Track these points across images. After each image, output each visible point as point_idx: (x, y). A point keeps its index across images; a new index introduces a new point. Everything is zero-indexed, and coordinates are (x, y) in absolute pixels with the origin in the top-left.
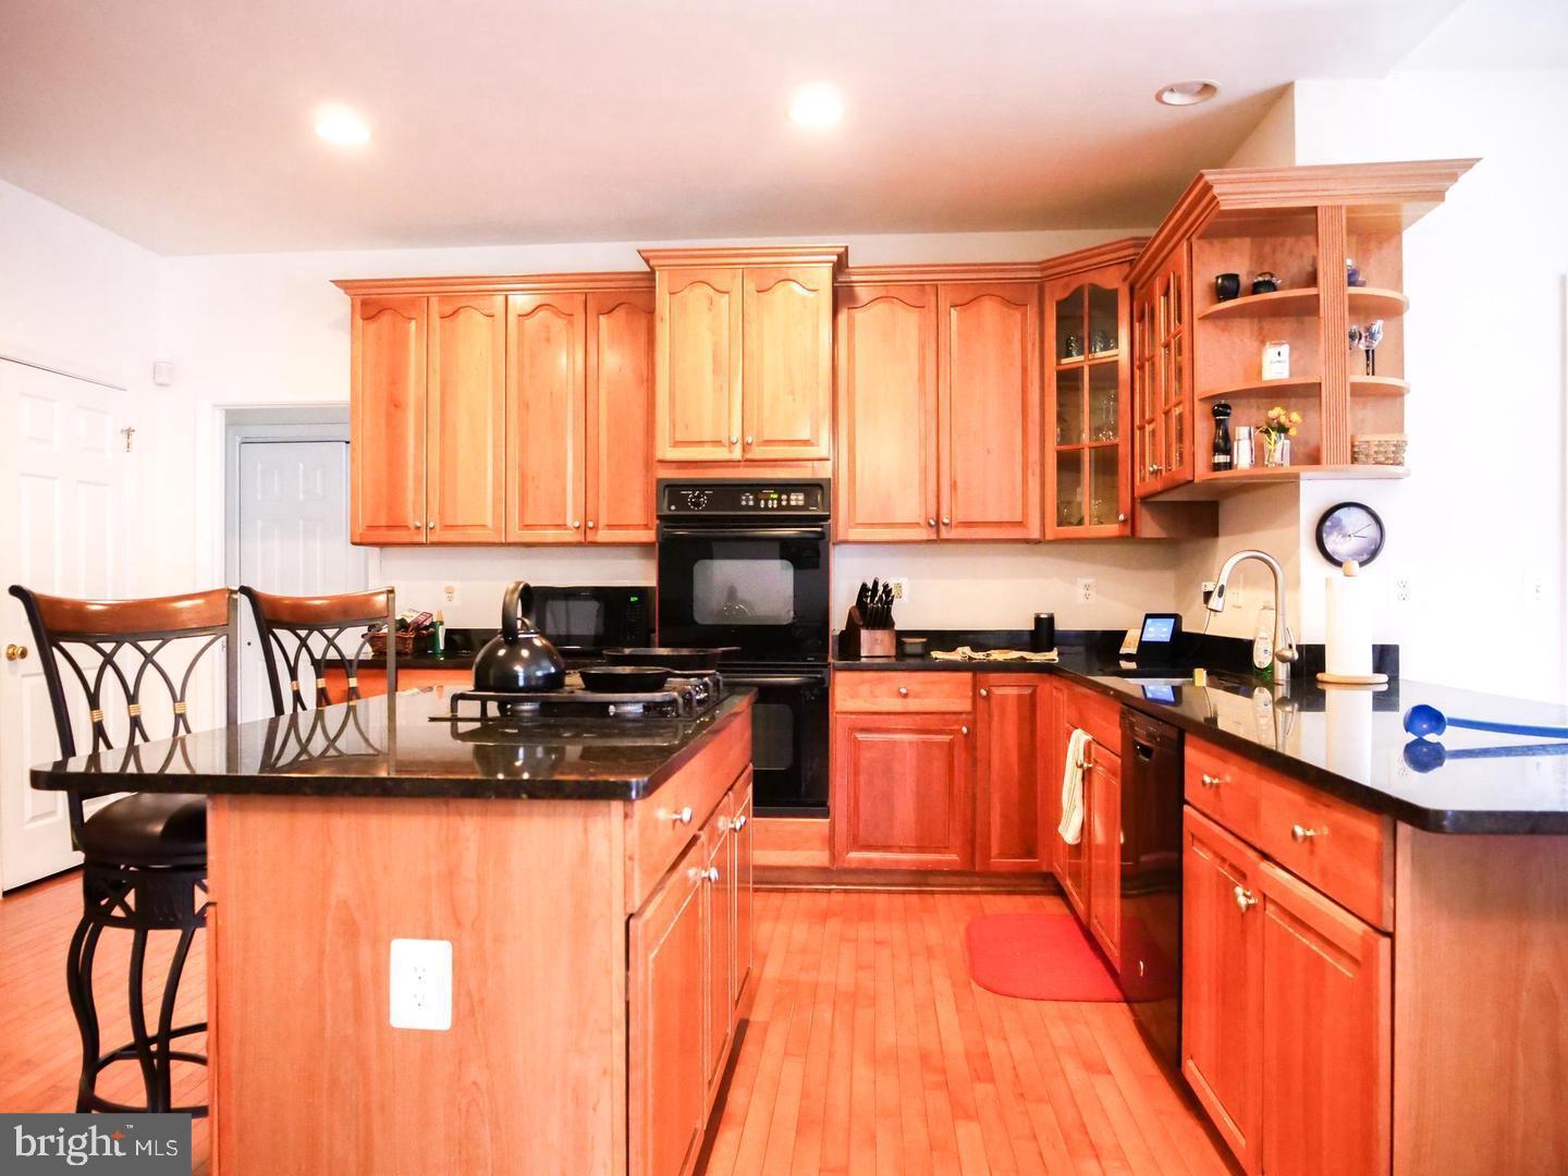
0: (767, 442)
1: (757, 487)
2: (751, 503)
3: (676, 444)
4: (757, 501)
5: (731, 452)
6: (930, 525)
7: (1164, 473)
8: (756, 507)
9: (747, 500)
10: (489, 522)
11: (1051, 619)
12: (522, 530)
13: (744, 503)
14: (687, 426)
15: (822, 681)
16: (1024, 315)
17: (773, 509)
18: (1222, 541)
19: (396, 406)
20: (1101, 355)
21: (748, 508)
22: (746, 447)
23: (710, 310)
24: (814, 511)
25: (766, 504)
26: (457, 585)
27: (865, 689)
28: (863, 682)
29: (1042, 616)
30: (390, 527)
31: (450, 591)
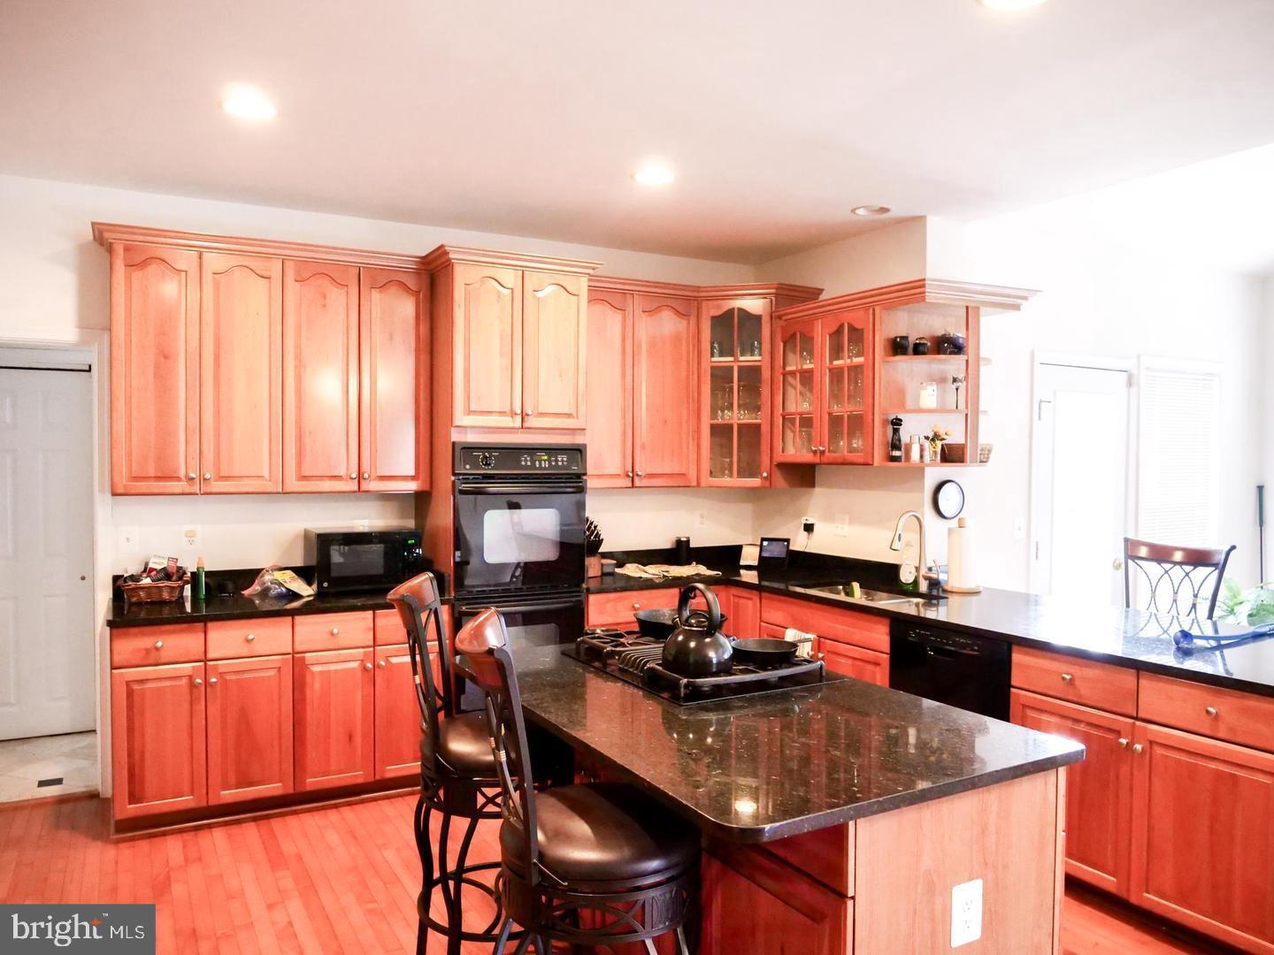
0: (542, 415)
1: (532, 450)
2: (529, 463)
3: (469, 412)
4: (533, 462)
5: (513, 422)
6: (628, 476)
7: (827, 454)
8: (533, 466)
9: (526, 461)
10: (266, 474)
11: (688, 542)
12: (299, 480)
13: (523, 463)
14: (479, 398)
15: (580, 602)
16: (689, 323)
17: (545, 468)
18: (817, 490)
19: (166, 357)
20: (747, 359)
21: (526, 467)
22: (524, 416)
23: (498, 301)
24: (575, 469)
25: (540, 464)
26: (198, 528)
27: (609, 606)
28: (609, 601)
29: (683, 539)
30: (158, 478)
31: (191, 536)
